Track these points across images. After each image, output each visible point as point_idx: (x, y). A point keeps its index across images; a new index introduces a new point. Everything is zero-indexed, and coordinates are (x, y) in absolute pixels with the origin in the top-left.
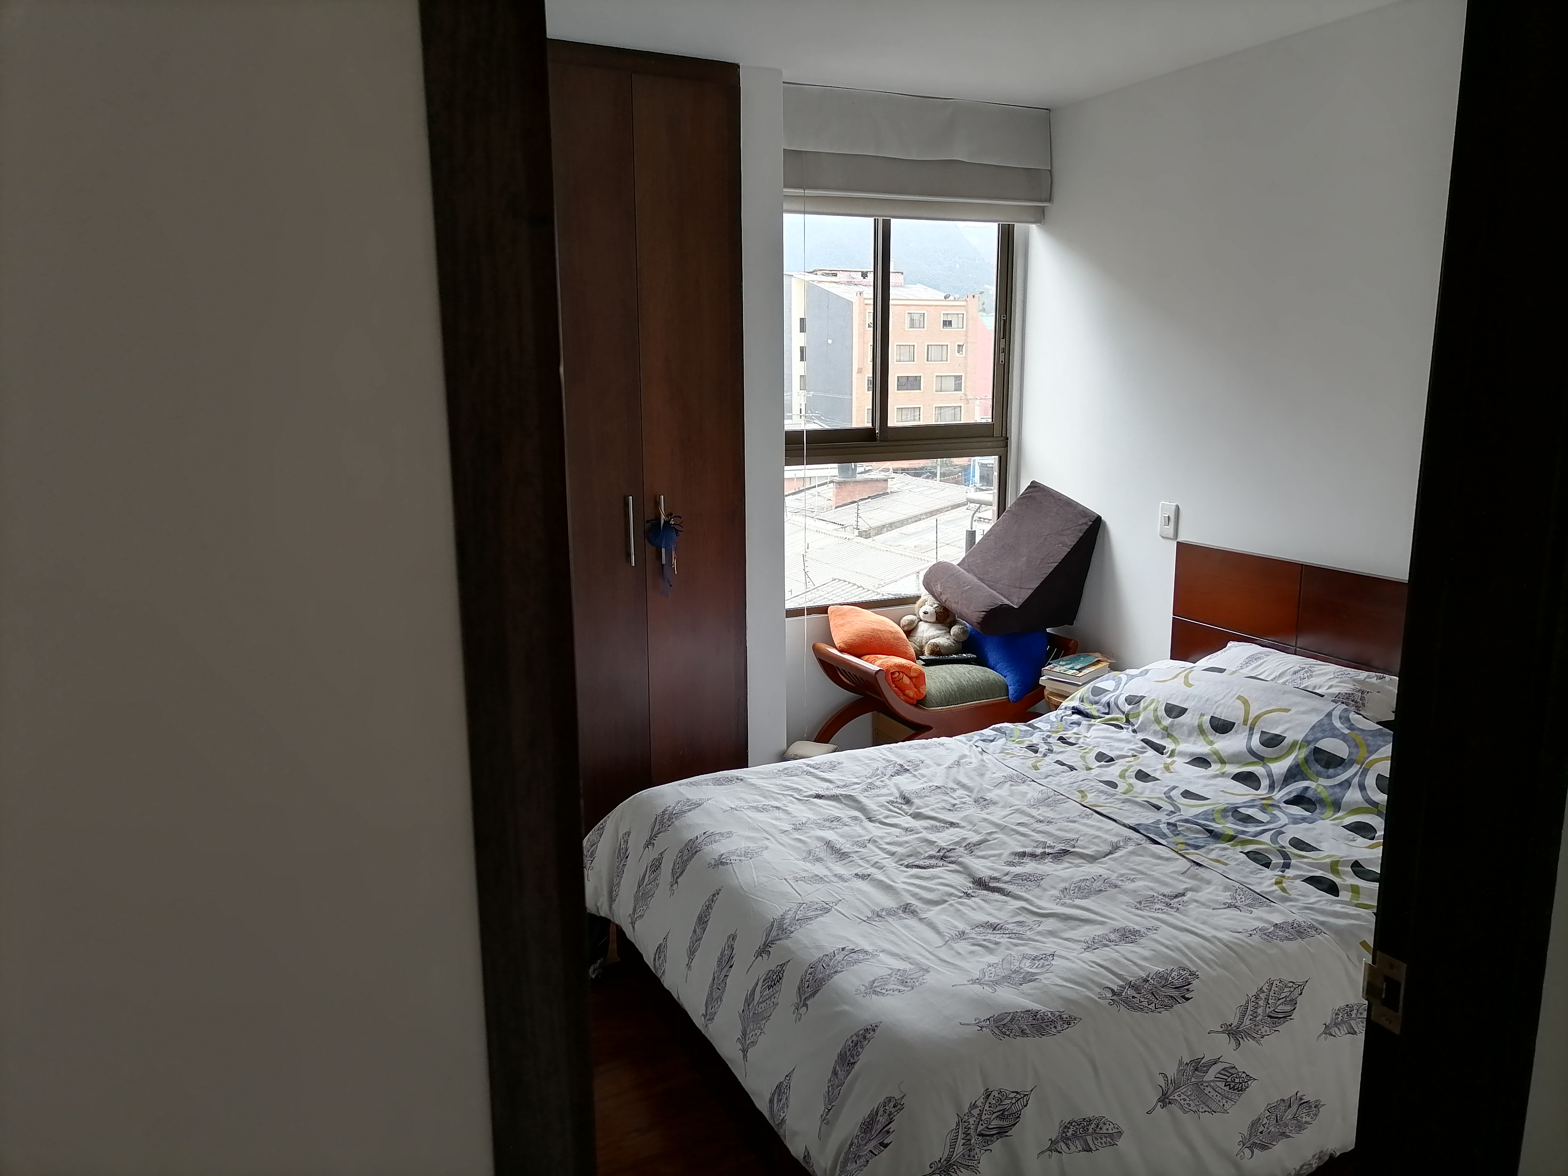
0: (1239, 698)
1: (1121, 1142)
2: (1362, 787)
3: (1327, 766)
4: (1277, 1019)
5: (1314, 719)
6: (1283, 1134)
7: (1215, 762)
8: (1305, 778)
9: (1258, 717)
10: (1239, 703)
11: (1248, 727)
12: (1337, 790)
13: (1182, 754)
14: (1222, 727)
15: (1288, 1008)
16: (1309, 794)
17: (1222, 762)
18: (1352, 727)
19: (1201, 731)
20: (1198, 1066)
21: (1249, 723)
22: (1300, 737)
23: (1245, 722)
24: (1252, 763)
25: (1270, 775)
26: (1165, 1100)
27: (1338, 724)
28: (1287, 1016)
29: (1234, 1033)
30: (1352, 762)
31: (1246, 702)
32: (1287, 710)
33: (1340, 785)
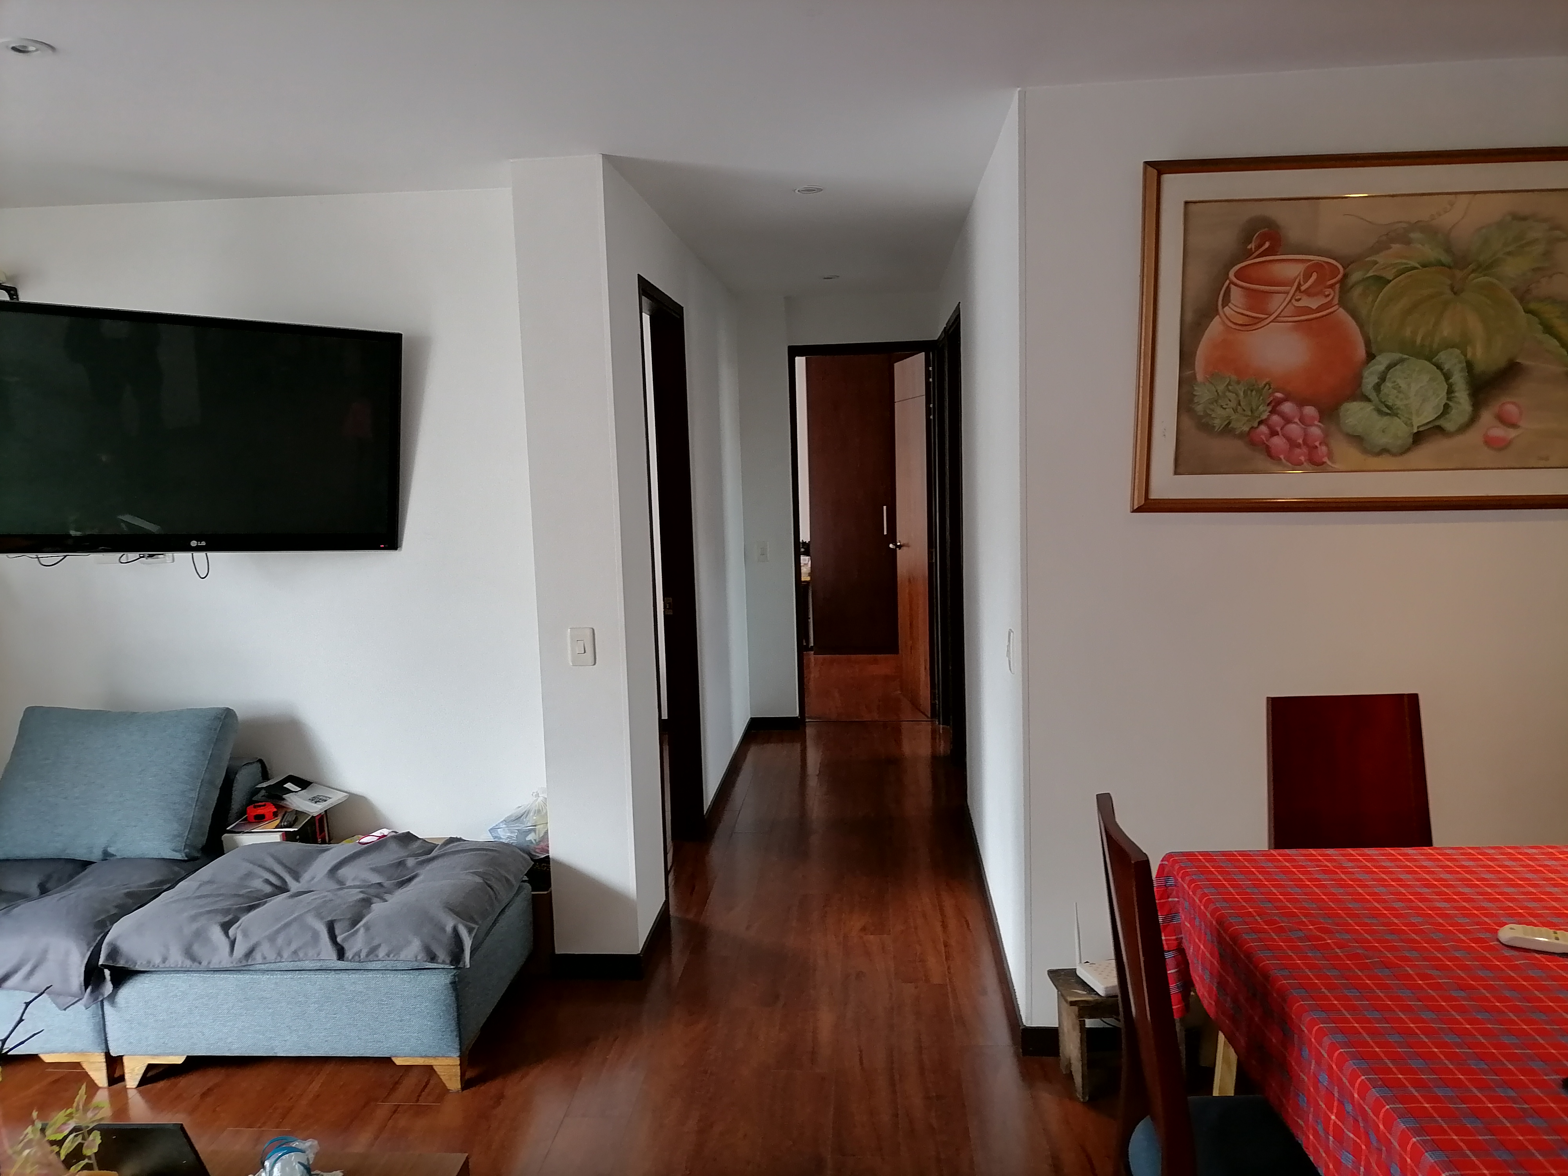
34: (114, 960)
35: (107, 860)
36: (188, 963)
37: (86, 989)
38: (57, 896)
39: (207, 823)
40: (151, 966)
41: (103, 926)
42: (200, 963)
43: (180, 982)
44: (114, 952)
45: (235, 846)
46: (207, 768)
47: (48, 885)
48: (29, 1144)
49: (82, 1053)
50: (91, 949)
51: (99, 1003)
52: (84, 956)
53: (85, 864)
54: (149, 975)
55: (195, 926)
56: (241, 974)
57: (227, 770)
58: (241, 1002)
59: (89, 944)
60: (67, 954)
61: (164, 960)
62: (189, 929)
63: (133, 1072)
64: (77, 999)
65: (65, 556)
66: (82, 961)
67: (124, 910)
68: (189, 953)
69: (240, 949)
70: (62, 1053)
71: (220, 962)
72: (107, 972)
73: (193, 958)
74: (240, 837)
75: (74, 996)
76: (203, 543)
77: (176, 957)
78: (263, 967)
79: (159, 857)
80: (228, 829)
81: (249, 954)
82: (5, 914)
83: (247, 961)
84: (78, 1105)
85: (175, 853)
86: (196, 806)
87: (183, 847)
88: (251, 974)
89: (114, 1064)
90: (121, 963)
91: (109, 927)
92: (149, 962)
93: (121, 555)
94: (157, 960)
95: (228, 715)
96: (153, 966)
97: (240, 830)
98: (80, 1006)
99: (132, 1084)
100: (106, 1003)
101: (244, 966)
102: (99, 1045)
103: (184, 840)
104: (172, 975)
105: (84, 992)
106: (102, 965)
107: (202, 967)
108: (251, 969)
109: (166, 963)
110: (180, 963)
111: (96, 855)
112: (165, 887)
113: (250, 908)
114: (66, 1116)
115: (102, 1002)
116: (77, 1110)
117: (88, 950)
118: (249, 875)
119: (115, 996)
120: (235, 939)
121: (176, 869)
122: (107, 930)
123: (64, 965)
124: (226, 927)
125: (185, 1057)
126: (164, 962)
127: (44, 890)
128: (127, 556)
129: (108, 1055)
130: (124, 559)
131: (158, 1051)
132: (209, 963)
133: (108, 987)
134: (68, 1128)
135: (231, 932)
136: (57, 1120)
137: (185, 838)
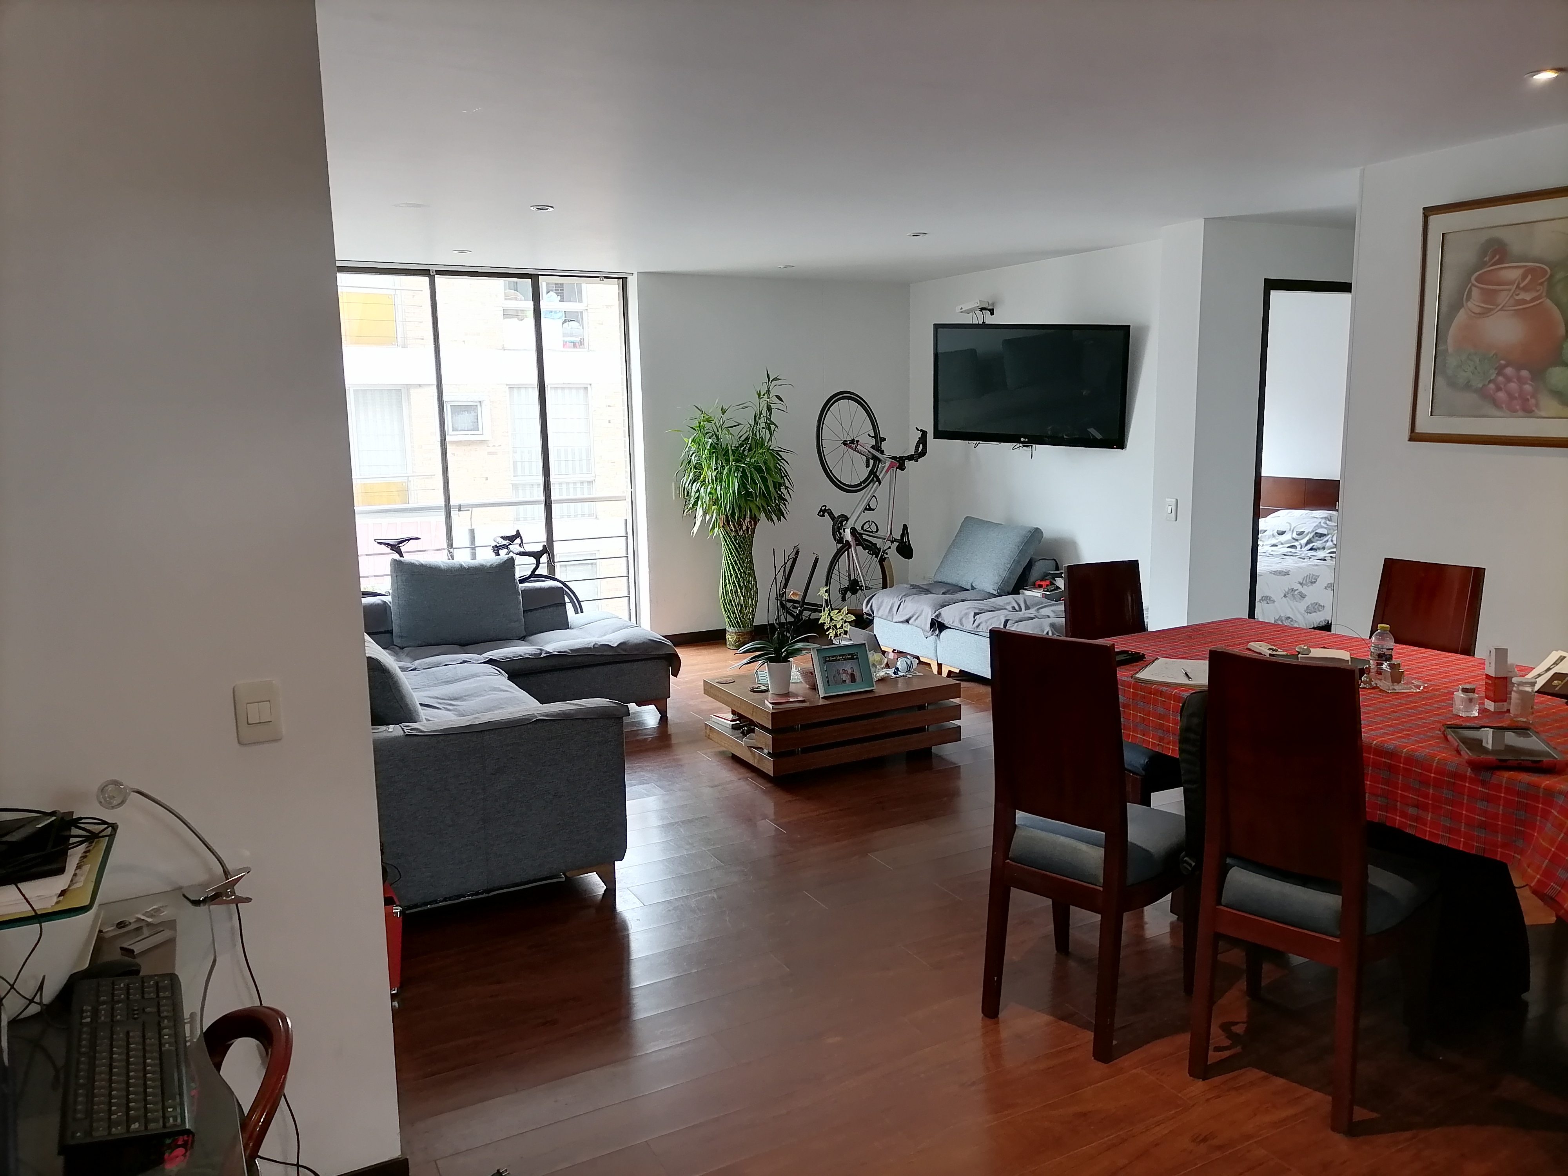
0: (1287, 523)
1: (1275, 603)
2: (1332, 541)
3: (1320, 537)
4: (1312, 583)
5: (1315, 524)
6: (1315, 612)
7: (1280, 545)
8: (1312, 542)
9: (1294, 528)
10: (1288, 524)
11: (1291, 531)
12: (1325, 543)
13: (1266, 545)
14: (1282, 533)
15: (1315, 581)
16: (1314, 547)
17: (1282, 544)
18: (1328, 525)
19: (1274, 536)
20: (1292, 590)
21: (1292, 529)
22: (1310, 530)
23: (1290, 530)
24: (1294, 542)
25: (1301, 544)
26: (1285, 596)
27: (1323, 525)
28: (1315, 582)
29: (1301, 584)
30: (1328, 534)
31: (1290, 523)
32: (1305, 523)
33: (1325, 542)
34: (938, 618)
35: (973, 589)
38: (942, 596)
39: (1014, 580)
42: (963, 626)
43: (959, 635)
44: (938, 615)
49: (931, 659)
51: (935, 638)
52: (932, 616)
53: (965, 590)
54: (950, 629)
55: (966, 611)
56: (976, 636)
57: (1030, 560)
58: (976, 648)
59: (936, 612)
60: (928, 614)
62: (964, 612)
63: (945, 673)
64: (929, 634)
66: (931, 620)
68: (961, 621)
69: (976, 624)
70: (926, 658)
72: (937, 625)
73: (962, 624)
75: (927, 632)
76: (1027, 440)
77: (959, 625)
78: (982, 633)
79: (986, 589)
80: (1025, 588)
81: (978, 626)
83: (977, 629)
85: (992, 589)
86: (1008, 571)
87: (998, 589)
89: (940, 666)
90: (942, 622)
91: (943, 608)
92: (950, 624)
95: (1036, 531)
96: (951, 626)
97: (1029, 589)
98: (930, 638)
99: (944, 677)
100: (937, 639)
102: (935, 657)
104: (957, 632)
105: (931, 632)
106: (936, 621)
107: (964, 629)
108: (978, 634)
110: (960, 627)
113: (991, 611)
119: (940, 636)
120: (976, 620)
121: (991, 595)
122: (946, 609)
123: (926, 618)
124: (976, 614)
125: (959, 670)
126: (953, 623)
129: (938, 662)
131: (951, 665)
133: (938, 632)
135: (977, 617)
137: (1000, 587)
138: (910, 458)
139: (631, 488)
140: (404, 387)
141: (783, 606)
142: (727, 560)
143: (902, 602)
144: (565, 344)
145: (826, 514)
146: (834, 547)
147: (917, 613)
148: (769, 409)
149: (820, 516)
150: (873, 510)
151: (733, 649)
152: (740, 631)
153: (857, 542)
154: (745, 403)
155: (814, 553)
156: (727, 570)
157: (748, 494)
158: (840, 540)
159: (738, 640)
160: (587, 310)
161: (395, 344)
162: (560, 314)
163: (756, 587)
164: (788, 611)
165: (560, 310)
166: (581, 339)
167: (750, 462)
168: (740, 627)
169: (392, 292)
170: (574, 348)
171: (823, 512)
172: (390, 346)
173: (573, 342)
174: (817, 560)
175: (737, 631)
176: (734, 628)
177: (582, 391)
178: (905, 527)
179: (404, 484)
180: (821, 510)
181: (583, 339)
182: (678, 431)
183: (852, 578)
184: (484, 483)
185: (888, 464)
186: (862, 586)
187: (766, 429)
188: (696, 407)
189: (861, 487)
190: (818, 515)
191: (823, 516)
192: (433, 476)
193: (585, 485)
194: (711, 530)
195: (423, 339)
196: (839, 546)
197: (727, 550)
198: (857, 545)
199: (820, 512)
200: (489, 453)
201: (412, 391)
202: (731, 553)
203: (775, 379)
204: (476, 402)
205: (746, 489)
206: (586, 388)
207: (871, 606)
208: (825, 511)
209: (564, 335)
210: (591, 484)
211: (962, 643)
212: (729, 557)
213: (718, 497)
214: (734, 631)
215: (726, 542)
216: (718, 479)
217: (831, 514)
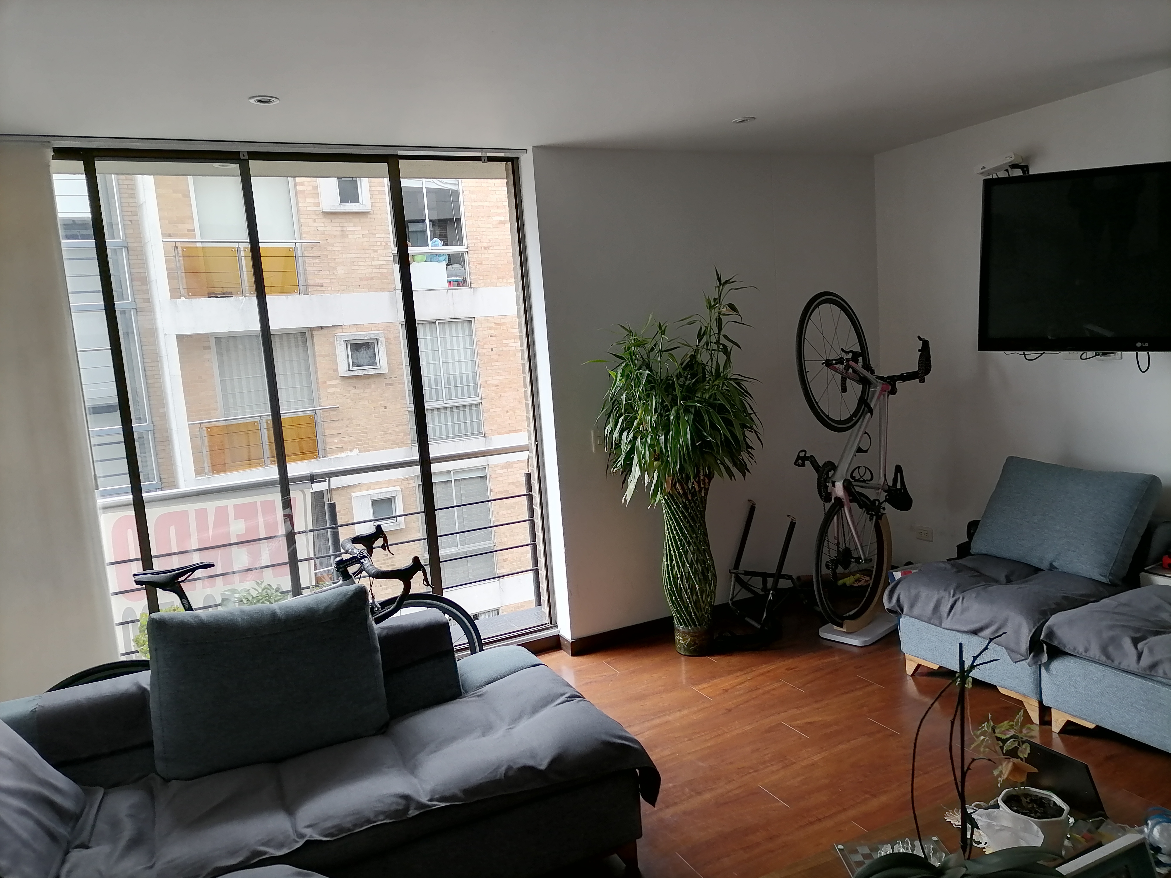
34: (1050, 640)
35: (1052, 570)
36: (1103, 658)
37: (1030, 654)
38: (1017, 586)
39: (1129, 561)
40: (1076, 652)
41: (1046, 614)
42: (1113, 661)
43: (1096, 671)
44: (1051, 634)
45: (1150, 583)
46: (1132, 519)
47: (1012, 578)
48: (984, 734)
49: (1024, 695)
50: (1036, 627)
51: (1038, 666)
52: (1030, 631)
53: (1037, 570)
54: (1074, 658)
55: (1111, 633)
56: (1145, 680)
57: (1148, 524)
58: (1143, 701)
59: (1035, 624)
60: (1020, 626)
61: (1086, 651)
62: (1107, 634)
63: (1057, 723)
64: (1024, 658)
65: (1042, 354)
66: (1029, 634)
67: (1060, 608)
68: (1104, 650)
69: (1146, 660)
70: (1011, 690)
71: (1128, 666)
72: (1045, 646)
73: (1108, 656)
74: (1156, 577)
75: (1021, 655)
76: (1147, 345)
77: (1095, 651)
78: (1163, 680)
79: (1090, 577)
80: (1145, 569)
81: (1153, 666)
82: (984, 589)
83: (1151, 671)
84: (1017, 722)
85: (1101, 577)
86: (1121, 545)
87: (1108, 574)
88: (1153, 683)
89: (1045, 711)
90: (1055, 643)
91: (1049, 616)
92: (1075, 649)
93: (1082, 353)
94: (1081, 649)
95: (1153, 481)
96: (1078, 653)
97: (1155, 572)
98: (1025, 663)
99: (1056, 729)
100: (1042, 667)
101: (1148, 675)
102: (1035, 694)
103: (1110, 569)
104: (1091, 663)
105: (1028, 655)
106: (1042, 640)
107: (1113, 665)
108: (1154, 679)
109: (1087, 653)
110: (1098, 656)
111: (1045, 565)
112: (1092, 600)
113: (1157, 633)
114: (1009, 726)
115: (1040, 666)
116: (1017, 724)
117: (1034, 628)
118: (1158, 608)
119: (1049, 665)
120: (1142, 653)
121: (1101, 589)
122: (1048, 618)
123: (1017, 632)
124: (1135, 641)
125: (1095, 725)
126: (1086, 652)
127: (1009, 581)
128: (1087, 354)
129: (1041, 703)
130: (1084, 357)
131: (1076, 714)
132: (1120, 664)
133: (1045, 658)
134: (1010, 734)
135: (1140, 646)
136: (1003, 725)
137: (1110, 568)
138: (906, 377)
139: (536, 441)
140: (308, 330)
141: (738, 580)
142: (673, 533)
143: (959, 599)
144: (449, 282)
145: (807, 463)
146: (820, 508)
147: (996, 622)
148: (719, 321)
149: (799, 465)
150: (866, 451)
151: (685, 655)
152: (696, 630)
153: (851, 498)
154: (691, 317)
155: (788, 516)
156: (673, 547)
157: (706, 444)
158: (826, 496)
159: (693, 643)
160: (467, 252)
161: (297, 292)
162: (443, 257)
163: (714, 568)
164: (744, 585)
165: (444, 253)
166: (463, 278)
167: (702, 397)
168: (695, 625)
169: (293, 245)
170: (458, 286)
171: (801, 460)
172: (293, 294)
173: (457, 281)
174: (792, 525)
175: (692, 631)
176: (687, 626)
177: (466, 325)
178: (898, 469)
179: (311, 417)
180: (799, 458)
181: (466, 278)
182: (600, 361)
183: (842, 546)
184: (384, 412)
185: (879, 389)
186: (860, 558)
187: (719, 351)
188: (622, 326)
189: (853, 422)
190: (795, 464)
191: (803, 465)
192: (337, 408)
193: (474, 408)
194: (651, 497)
195: (322, 286)
196: (828, 505)
197: (672, 520)
198: (851, 501)
199: (797, 460)
200: (387, 385)
201: (315, 333)
202: (678, 524)
203: (726, 282)
204: (372, 339)
205: (702, 438)
206: (470, 322)
207: (898, 600)
208: (805, 458)
209: (448, 276)
210: (479, 406)
211: (1106, 686)
212: (676, 530)
213: (661, 451)
214: (686, 631)
215: (670, 509)
216: (663, 425)
217: (813, 460)
